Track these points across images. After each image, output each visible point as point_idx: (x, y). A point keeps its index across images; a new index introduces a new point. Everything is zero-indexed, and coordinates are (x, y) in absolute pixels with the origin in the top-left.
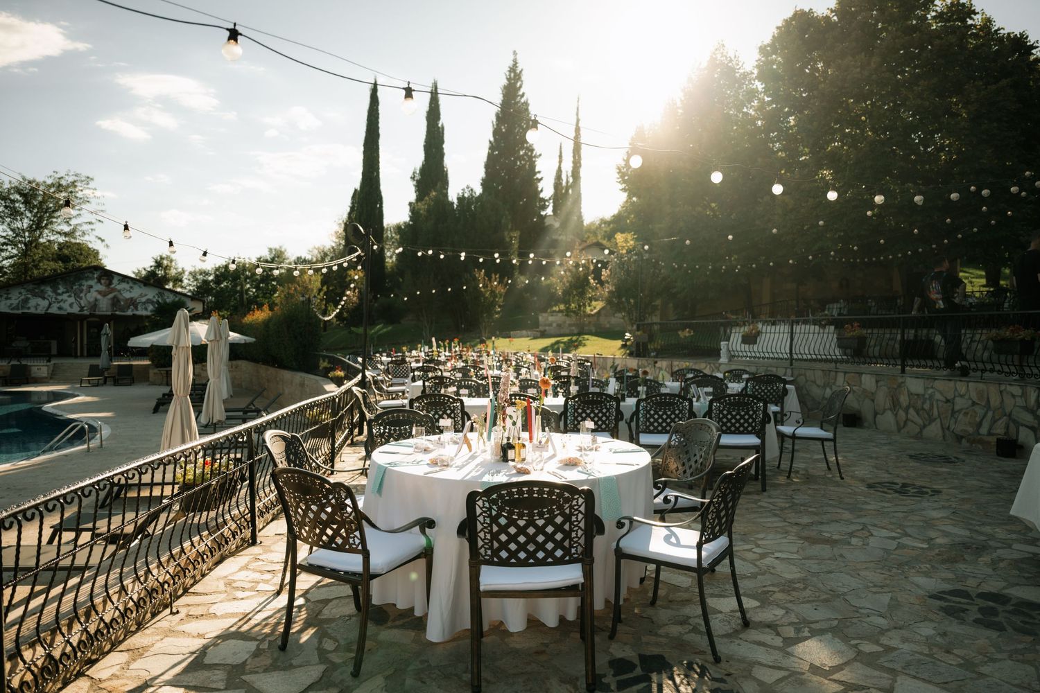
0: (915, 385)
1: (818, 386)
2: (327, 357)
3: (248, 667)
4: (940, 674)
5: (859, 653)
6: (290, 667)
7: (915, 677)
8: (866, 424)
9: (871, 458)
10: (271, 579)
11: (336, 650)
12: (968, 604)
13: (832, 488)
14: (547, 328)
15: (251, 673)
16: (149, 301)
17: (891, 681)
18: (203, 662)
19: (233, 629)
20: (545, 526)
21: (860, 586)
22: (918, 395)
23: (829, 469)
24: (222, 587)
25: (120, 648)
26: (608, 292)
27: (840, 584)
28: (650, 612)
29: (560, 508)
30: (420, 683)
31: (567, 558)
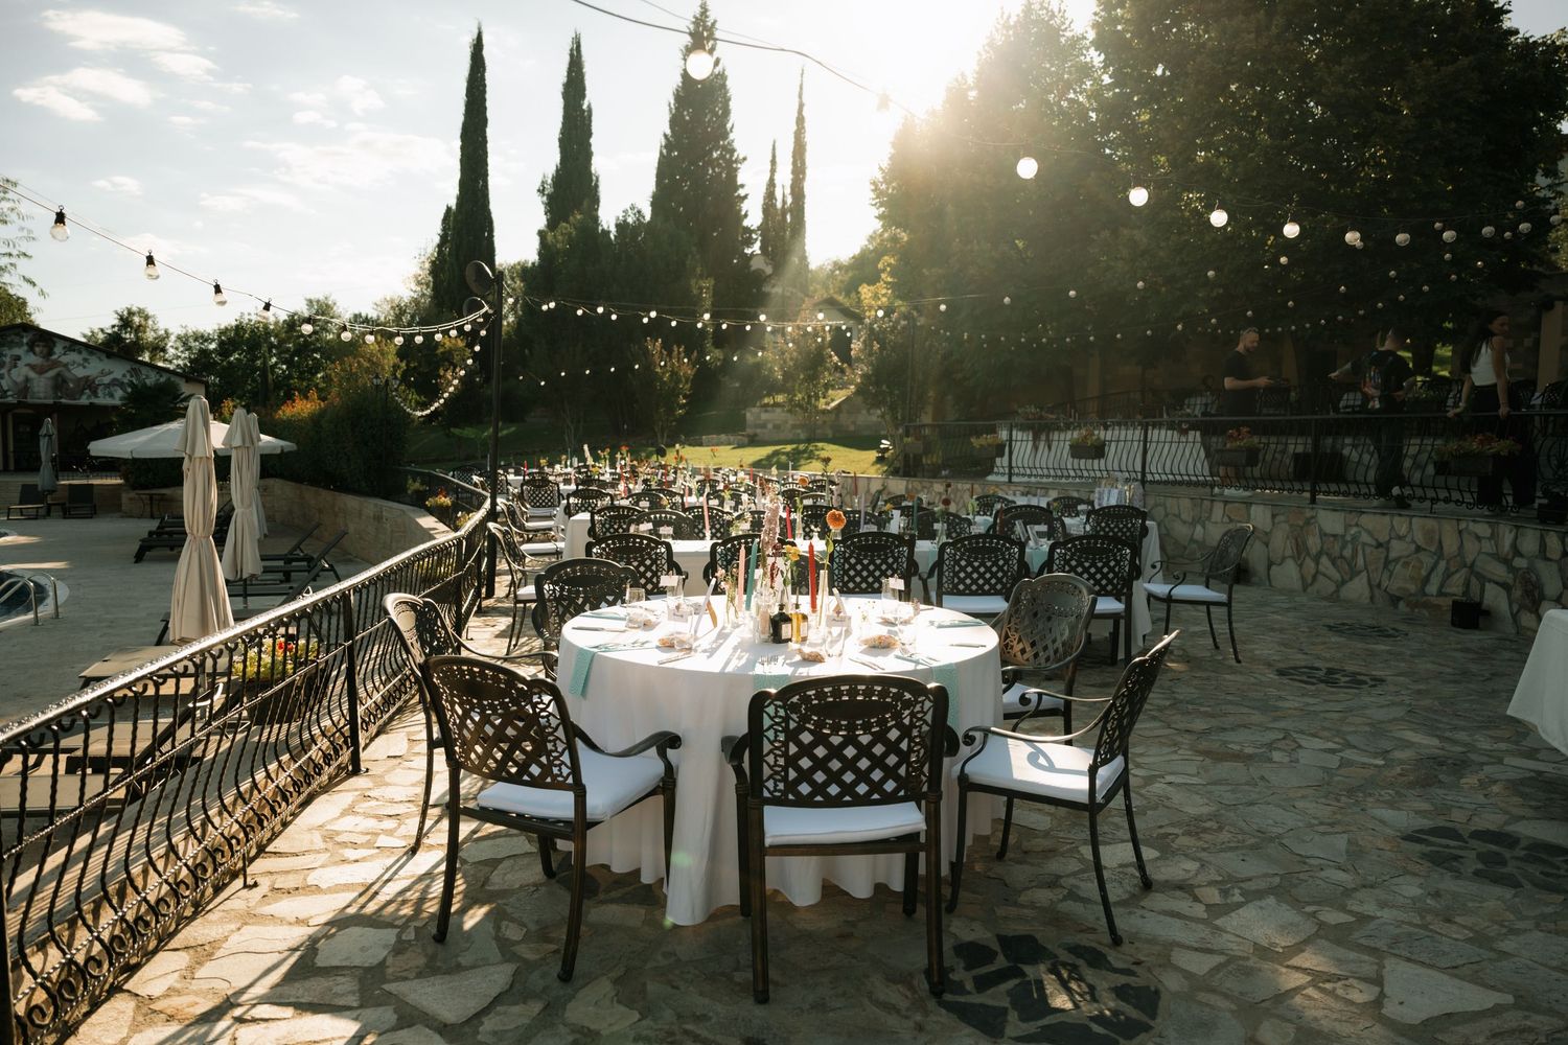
0: (1331, 521)
1: (1185, 522)
2: (419, 474)
3: (390, 970)
4: (1444, 953)
5: (1322, 925)
6: (459, 968)
7: (1409, 960)
8: (1255, 579)
9: (1273, 630)
10: (396, 829)
11: (526, 938)
12: (1460, 848)
13: (1227, 677)
14: (758, 431)
15: (397, 979)
16: (116, 383)
17: (1375, 967)
18: (314, 964)
19: (352, 911)
20: (872, 744)
21: (1300, 824)
22: (1334, 536)
23: (1217, 647)
24: (321, 845)
25: (172, 944)
26: (862, 376)
27: (1271, 822)
28: (999, 869)
29: (897, 716)
30: (669, 989)
31: (902, 793)
